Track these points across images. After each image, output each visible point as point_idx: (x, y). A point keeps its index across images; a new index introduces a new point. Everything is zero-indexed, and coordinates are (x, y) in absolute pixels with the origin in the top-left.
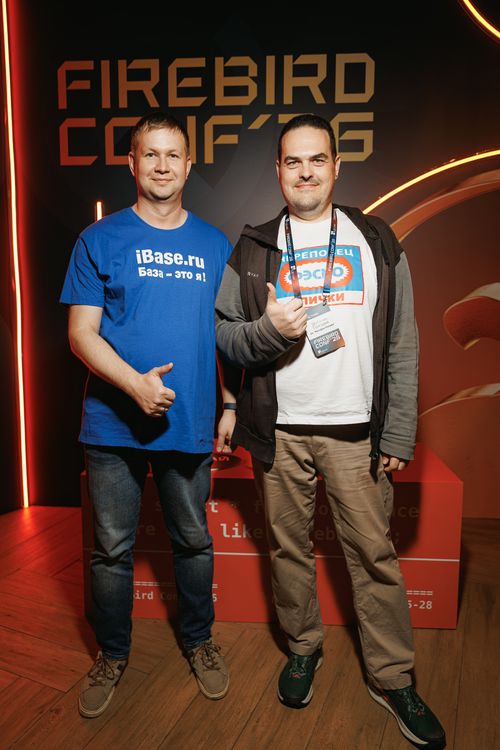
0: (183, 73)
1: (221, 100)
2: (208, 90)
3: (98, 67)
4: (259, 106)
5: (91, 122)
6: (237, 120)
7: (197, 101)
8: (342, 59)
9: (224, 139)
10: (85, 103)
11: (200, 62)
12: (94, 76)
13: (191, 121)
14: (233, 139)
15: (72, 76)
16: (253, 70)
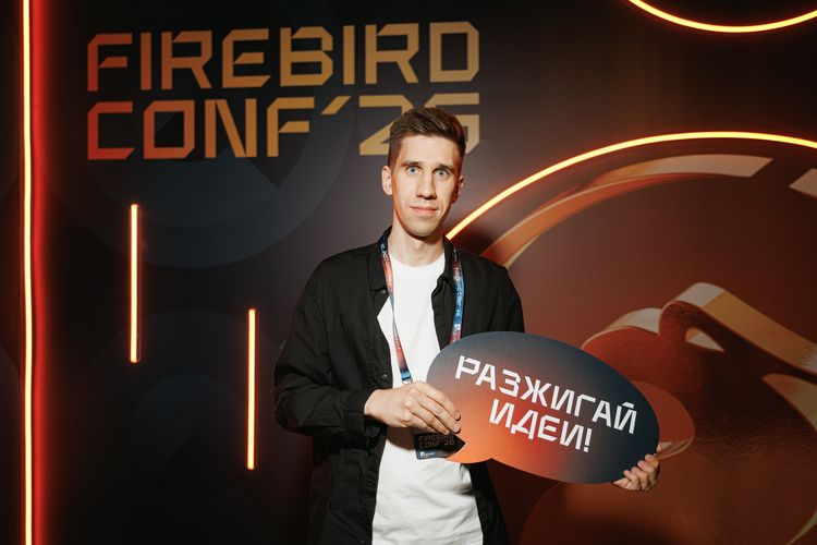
0: (240, 48)
1: (288, 79)
2: (271, 66)
3: (137, 41)
4: (335, 86)
5: (126, 107)
6: (307, 103)
7: (259, 81)
8: (437, 30)
9: (294, 127)
10: (121, 84)
11: (262, 34)
12: (133, 51)
13: (251, 105)
14: (302, 127)
15: (105, 52)
16: (328, 43)
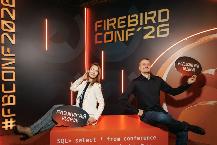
0: (121, 20)
1: (130, 25)
2: (127, 23)
3: (103, 21)
4: (139, 25)
5: (101, 34)
6: (133, 29)
7: (124, 26)
8: (160, 11)
9: (130, 34)
10: (101, 30)
12: (102, 24)
13: (123, 31)
14: (132, 34)
15: (98, 24)
16: (137, 17)
